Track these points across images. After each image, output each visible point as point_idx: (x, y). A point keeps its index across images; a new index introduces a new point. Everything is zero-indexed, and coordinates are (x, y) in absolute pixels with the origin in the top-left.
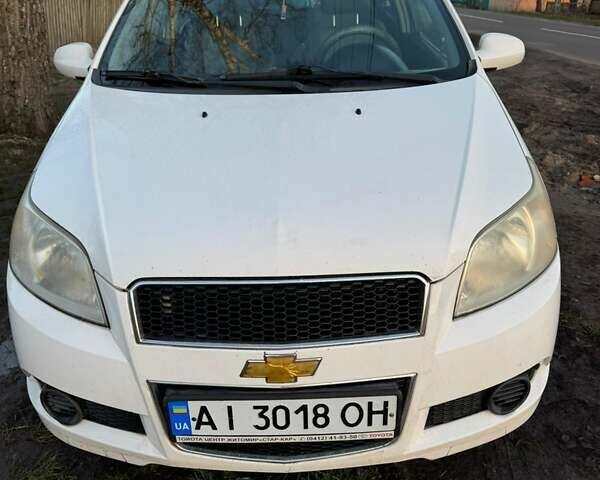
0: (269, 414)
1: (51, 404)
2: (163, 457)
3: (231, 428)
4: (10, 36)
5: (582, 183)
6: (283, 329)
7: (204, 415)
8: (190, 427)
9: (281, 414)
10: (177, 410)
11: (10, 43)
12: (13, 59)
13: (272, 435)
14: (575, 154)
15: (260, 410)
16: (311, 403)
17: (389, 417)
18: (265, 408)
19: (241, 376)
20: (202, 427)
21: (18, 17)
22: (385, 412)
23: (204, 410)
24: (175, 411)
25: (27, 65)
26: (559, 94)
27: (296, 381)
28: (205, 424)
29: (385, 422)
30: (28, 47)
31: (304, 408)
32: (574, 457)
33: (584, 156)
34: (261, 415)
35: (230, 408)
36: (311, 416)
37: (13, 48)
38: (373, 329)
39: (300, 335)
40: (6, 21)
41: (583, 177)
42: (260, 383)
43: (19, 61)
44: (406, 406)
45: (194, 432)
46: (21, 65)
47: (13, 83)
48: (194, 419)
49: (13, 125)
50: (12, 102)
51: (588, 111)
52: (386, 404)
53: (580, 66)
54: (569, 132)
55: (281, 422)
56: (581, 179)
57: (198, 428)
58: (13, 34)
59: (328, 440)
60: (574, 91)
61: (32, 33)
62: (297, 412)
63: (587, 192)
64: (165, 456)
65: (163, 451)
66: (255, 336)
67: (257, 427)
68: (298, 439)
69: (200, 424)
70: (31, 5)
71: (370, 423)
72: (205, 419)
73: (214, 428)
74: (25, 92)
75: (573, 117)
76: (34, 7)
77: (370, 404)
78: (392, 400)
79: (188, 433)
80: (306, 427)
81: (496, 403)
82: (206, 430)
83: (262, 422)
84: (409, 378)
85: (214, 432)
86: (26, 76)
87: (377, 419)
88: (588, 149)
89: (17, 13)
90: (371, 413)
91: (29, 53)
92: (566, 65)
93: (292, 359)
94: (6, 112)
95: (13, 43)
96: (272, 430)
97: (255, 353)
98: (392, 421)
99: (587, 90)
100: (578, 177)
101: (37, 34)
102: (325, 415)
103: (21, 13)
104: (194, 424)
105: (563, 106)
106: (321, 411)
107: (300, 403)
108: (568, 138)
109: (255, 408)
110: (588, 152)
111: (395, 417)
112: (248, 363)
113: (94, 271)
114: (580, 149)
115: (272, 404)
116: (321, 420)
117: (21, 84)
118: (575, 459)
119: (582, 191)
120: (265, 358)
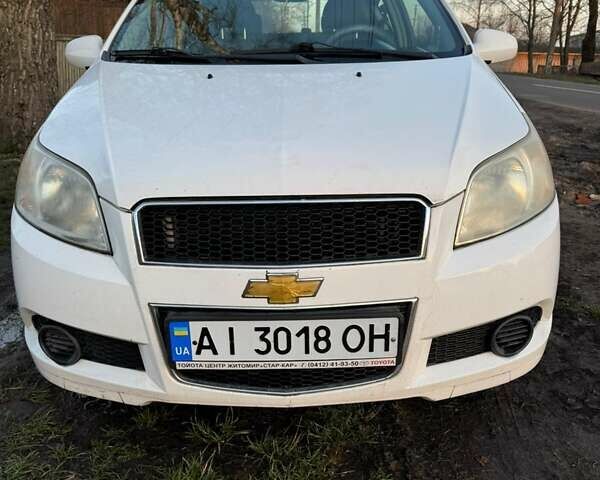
0: (270, 337)
1: (48, 344)
2: (162, 391)
3: (232, 352)
4: (21, 61)
5: (577, 201)
6: (285, 249)
7: (206, 338)
8: (190, 352)
9: (282, 335)
10: (178, 332)
11: (21, 68)
12: (24, 83)
13: (273, 361)
14: (571, 178)
15: (262, 332)
16: (313, 325)
17: (390, 342)
18: (267, 330)
19: (243, 296)
20: (203, 351)
21: (31, 43)
22: (386, 336)
23: (205, 332)
24: (176, 333)
25: (37, 88)
26: (553, 133)
27: (297, 302)
28: (206, 348)
29: (387, 349)
30: (38, 72)
31: (305, 330)
32: (580, 416)
33: (580, 180)
34: (262, 338)
35: (231, 330)
36: (312, 339)
37: (24, 73)
38: (374, 251)
39: (303, 255)
40: (19, 46)
41: (579, 196)
42: (261, 304)
43: (29, 85)
44: (408, 331)
45: (195, 357)
46: (31, 88)
47: (22, 105)
48: (195, 343)
49: (20, 146)
50: (20, 124)
51: (582, 146)
52: (387, 327)
53: (572, 112)
54: (564, 162)
55: (282, 346)
56: (577, 198)
57: (198, 352)
58: (25, 59)
59: (330, 367)
60: (567, 132)
61: (43, 59)
62: (298, 335)
63: (584, 208)
64: (164, 389)
65: (161, 385)
66: (257, 256)
67: (258, 351)
68: (299, 366)
69: (201, 347)
70: (44, 34)
71: (371, 349)
72: (206, 343)
73: (215, 352)
74: (34, 115)
75: (567, 151)
76: (47, 34)
77: (372, 327)
78: (394, 323)
79: (188, 358)
80: (307, 351)
81: (500, 345)
82: (207, 354)
83: (263, 346)
84: (411, 303)
85: (215, 358)
86: (35, 100)
87: (379, 343)
88: (582, 174)
89: (30, 38)
90: (373, 337)
91: (39, 76)
92: (559, 111)
93: (294, 278)
94: (14, 133)
95: (24, 68)
96: (273, 355)
97: (258, 273)
98: (393, 346)
99: (580, 130)
100: (574, 197)
101: (47, 60)
102: (326, 339)
103: (34, 40)
104: (194, 348)
105: (556, 142)
106: (322, 333)
107: (301, 324)
108: (564, 167)
109: (257, 329)
110: (583, 177)
111: (396, 342)
112: (250, 282)
113: (99, 197)
114: (575, 175)
115: (273, 325)
116: (322, 345)
117: (30, 106)
118: (582, 418)
119: (579, 208)
120: (267, 278)
